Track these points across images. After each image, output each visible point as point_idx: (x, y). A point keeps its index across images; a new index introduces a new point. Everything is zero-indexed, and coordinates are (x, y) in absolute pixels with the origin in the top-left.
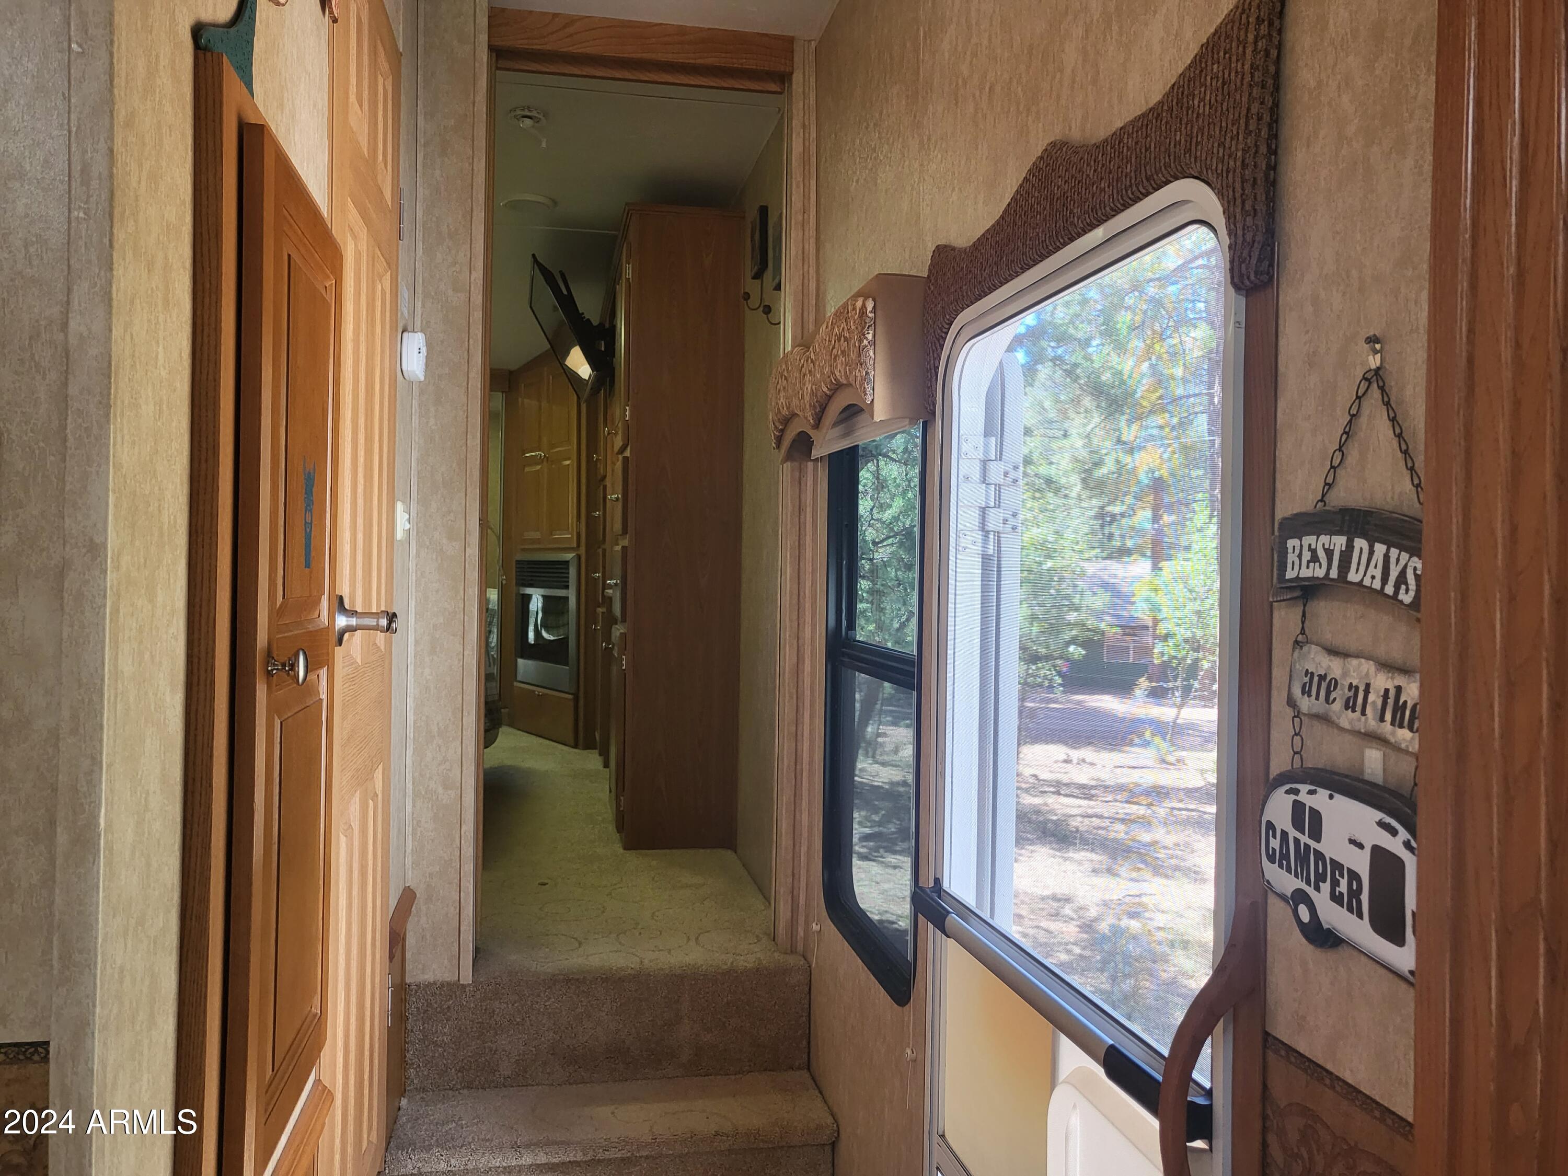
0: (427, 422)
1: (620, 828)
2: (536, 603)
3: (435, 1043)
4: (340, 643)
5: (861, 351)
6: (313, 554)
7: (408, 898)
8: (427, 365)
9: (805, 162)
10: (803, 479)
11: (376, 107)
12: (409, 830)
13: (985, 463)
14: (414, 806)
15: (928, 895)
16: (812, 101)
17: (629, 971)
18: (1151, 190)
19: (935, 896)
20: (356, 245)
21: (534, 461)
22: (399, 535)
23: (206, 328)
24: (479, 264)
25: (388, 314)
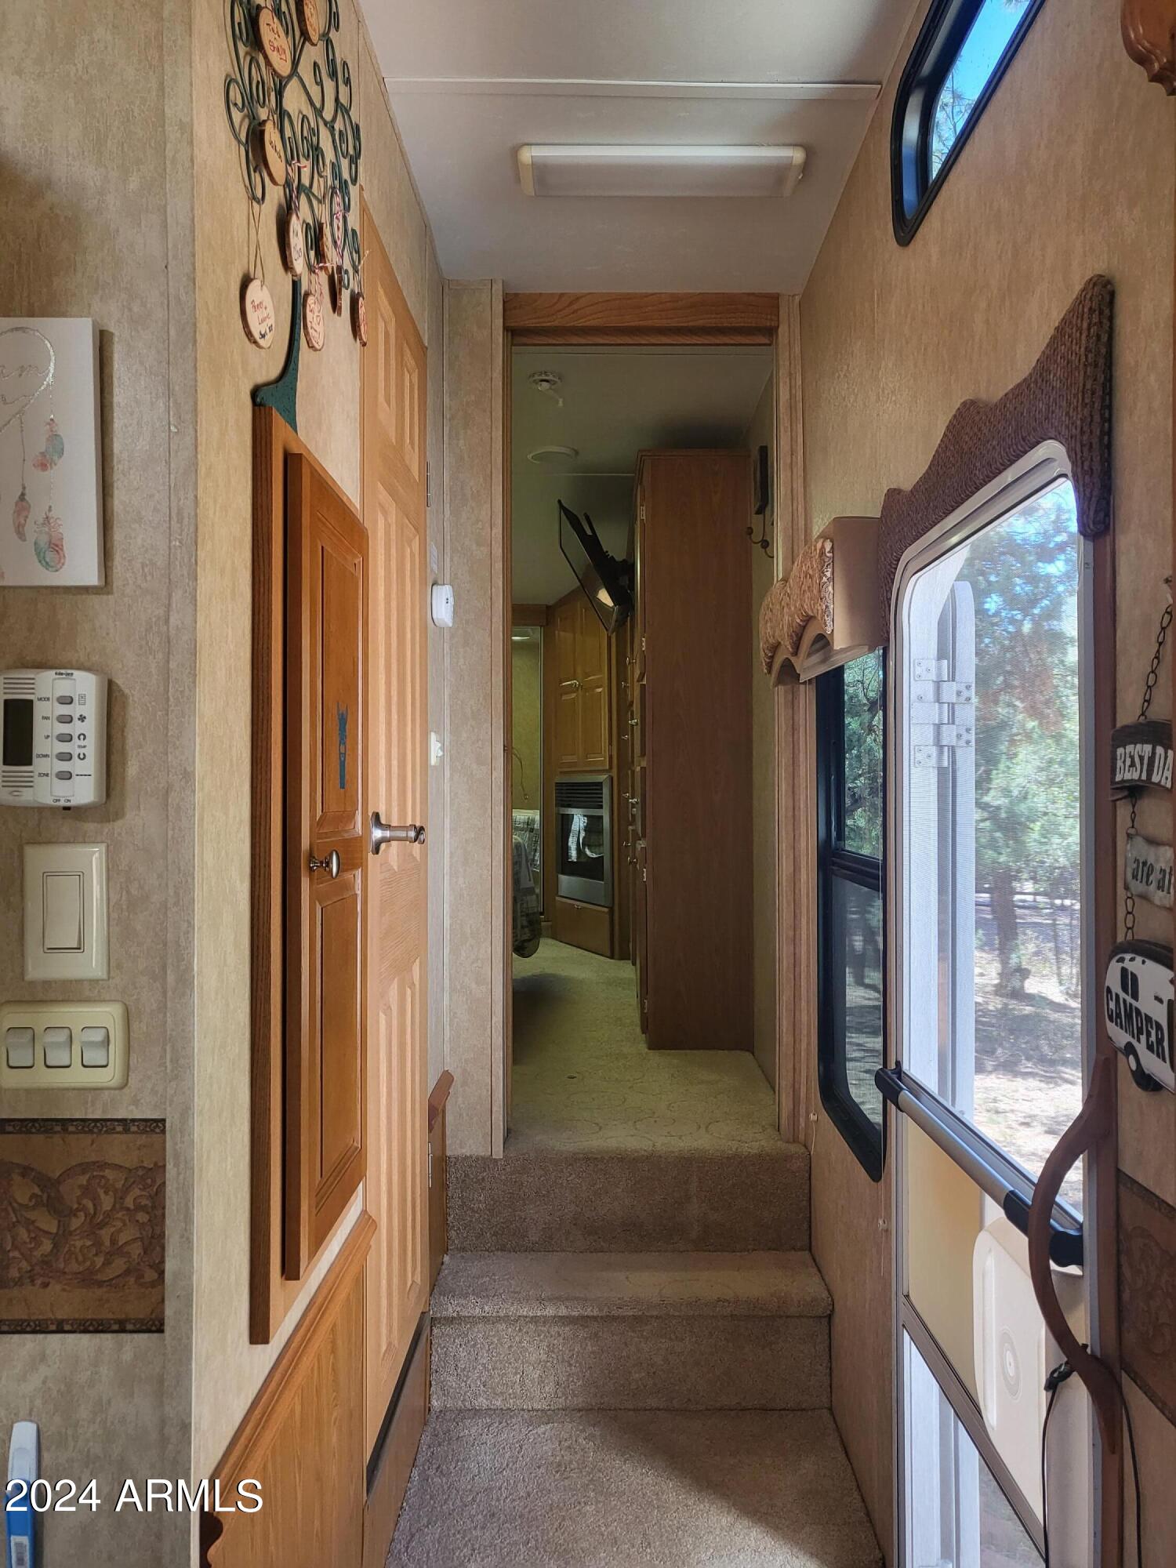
0: (458, 662)
1: (645, 1029)
2: (579, 821)
3: (472, 1209)
4: (377, 851)
5: (821, 586)
6: (347, 777)
7: (446, 1081)
8: (455, 612)
9: (791, 407)
10: (796, 702)
11: (403, 401)
12: (446, 1020)
13: (938, 684)
14: (451, 999)
15: (890, 1077)
16: (797, 349)
17: (643, 1153)
18: (1027, 449)
19: (894, 1077)
20: (386, 520)
21: (572, 689)
22: (433, 761)
23: (262, 609)
24: (499, 521)
25: (417, 572)
